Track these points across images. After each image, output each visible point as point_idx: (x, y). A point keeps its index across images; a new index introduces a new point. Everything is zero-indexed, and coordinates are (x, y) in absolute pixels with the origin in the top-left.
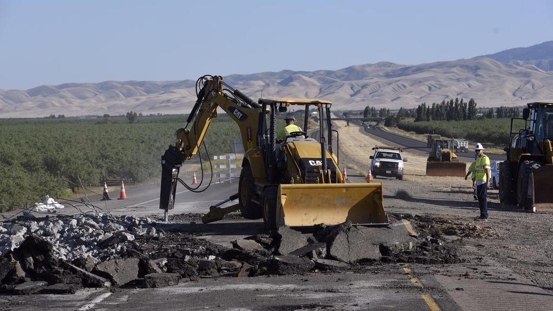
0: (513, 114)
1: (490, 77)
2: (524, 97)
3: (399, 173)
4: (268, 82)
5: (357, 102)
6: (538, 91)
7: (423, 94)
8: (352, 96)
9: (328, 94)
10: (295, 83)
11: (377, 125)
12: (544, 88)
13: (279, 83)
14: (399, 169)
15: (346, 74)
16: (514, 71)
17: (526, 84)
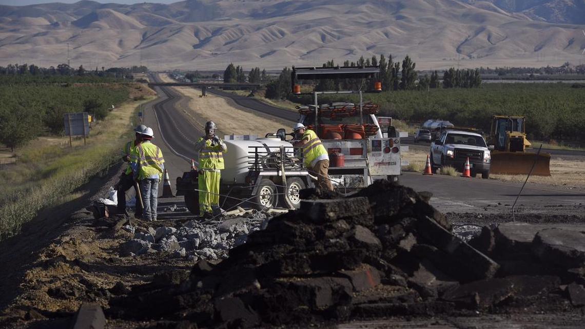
0: (469, 81)
1: (420, 20)
2: (474, 55)
3: (484, 168)
4: (55, 21)
5: (205, 57)
6: (498, 44)
7: (314, 47)
8: (195, 46)
9: (155, 44)
10: (102, 23)
11: (252, 95)
12: (508, 40)
13: (74, 23)
14: (485, 161)
15: (186, 10)
16: (460, 11)
17: (477, 33)
